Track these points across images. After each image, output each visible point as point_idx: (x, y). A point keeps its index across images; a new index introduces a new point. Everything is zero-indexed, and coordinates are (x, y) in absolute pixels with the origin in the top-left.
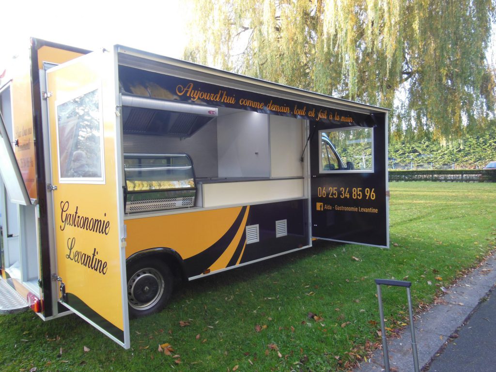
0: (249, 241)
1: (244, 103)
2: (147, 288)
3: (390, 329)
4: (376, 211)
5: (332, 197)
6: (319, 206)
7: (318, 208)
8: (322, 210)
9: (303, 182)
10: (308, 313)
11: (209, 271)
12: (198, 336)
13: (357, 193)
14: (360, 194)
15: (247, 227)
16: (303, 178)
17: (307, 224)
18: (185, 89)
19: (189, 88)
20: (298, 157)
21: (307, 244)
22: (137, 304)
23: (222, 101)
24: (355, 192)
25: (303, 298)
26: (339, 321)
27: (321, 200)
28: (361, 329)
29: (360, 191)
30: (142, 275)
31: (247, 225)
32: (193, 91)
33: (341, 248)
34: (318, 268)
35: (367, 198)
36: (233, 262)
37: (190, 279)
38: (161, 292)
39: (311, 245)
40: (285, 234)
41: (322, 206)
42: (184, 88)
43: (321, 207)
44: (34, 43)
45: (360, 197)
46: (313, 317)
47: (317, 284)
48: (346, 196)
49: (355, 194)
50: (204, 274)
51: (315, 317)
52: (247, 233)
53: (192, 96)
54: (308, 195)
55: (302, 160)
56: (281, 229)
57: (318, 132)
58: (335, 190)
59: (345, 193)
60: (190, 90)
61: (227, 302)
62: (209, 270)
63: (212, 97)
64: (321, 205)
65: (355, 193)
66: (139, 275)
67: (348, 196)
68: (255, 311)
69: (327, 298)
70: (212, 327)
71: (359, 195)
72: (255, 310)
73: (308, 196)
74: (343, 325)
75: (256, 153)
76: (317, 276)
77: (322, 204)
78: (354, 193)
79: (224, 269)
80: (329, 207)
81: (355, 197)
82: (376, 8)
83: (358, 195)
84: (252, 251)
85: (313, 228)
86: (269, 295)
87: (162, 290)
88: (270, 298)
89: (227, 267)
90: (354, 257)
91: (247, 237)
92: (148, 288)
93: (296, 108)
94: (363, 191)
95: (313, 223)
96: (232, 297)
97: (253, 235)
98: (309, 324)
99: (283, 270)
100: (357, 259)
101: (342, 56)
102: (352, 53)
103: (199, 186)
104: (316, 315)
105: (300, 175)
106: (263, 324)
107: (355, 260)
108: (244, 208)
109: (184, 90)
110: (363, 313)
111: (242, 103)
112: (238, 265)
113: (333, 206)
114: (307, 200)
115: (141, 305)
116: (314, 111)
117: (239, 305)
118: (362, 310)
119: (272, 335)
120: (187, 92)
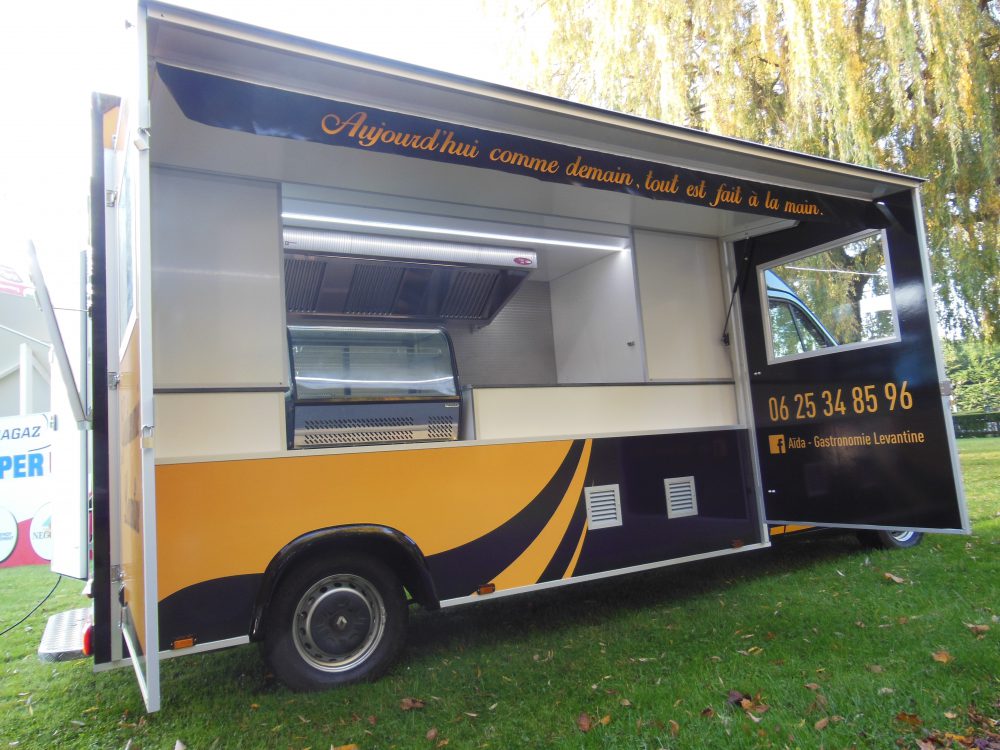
0: (592, 524)
1: (502, 157)
2: (342, 620)
3: (963, 738)
4: (920, 437)
5: (803, 417)
6: (775, 443)
7: (774, 449)
8: (784, 451)
9: (735, 390)
10: (728, 693)
11: (492, 589)
12: (432, 733)
13: (864, 398)
14: (871, 399)
15: (588, 490)
16: (733, 383)
17: (751, 491)
18: (345, 124)
19: (355, 120)
20: (719, 334)
21: (758, 539)
22: (321, 657)
23: (442, 150)
24: (858, 396)
25: (726, 660)
26: (811, 714)
27: (777, 428)
28: (872, 736)
29: (871, 392)
30: (332, 588)
31: (587, 483)
32: (365, 128)
33: (858, 558)
34: (787, 599)
35: (892, 408)
36: (554, 570)
37: (444, 604)
38: (378, 632)
39: (768, 544)
40: (692, 511)
41: (783, 442)
42: (343, 120)
43: (780, 445)
44: (95, 102)
45: (872, 407)
46: (738, 703)
47: (773, 632)
48: (837, 409)
49: (858, 403)
50: (479, 593)
51: (745, 703)
52: (589, 505)
53: (361, 136)
54: (746, 421)
55: (726, 339)
56: (681, 497)
57: (755, 270)
58: (810, 399)
59: (833, 402)
60: (357, 126)
61: (534, 665)
62: (493, 585)
63: (416, 141)
64: (780, 440)
65: (860, 399)
66: (324, 590)
67: (843, 409)
68: (594, 687)
69: (794, 661)
70: (475, 715)
71: (871, 403)
72: (596, 682)
73: (748, 423)
74: (820, 723)
75: (630, 344)
76: (779, 616)
77: (782, 436)
78: (856, 400)
79: (533, 587)
80: (799, 444)
81: (859, 408)
82: (905, 28)
83: (866, 404)
84: (602, 548)
85: (767, 496)
86: (643, 653)
87: (382, 628)
88: (644, 660)
89: (541, 580)
90: (888, 575)
91: (589, 513)
92: (345, 621)
93: (650, 176)
94: (879, 392)
95: (766, 488)
96: (550, 654)
97: (605, 508)
98: (724, 719)
99: (697, 603)
100: (897, 579)
101: (835, 141)
102: (862, 135)
103: (466, 395)
104: (748, 697)
105: (724, 374)
106: (602, 714)
107: (891, 582)
108: (578, 445)
109: (341, 125)
110: (887, 696)
111: (495, 156)
112: (568, 579)
113: (808, 438)
114: (744, 433)
115: (332, 661)
116: (702, 186)
117: (563, 672)
118: (884, 690)
119: (615, 740)
120: (349, 128)
